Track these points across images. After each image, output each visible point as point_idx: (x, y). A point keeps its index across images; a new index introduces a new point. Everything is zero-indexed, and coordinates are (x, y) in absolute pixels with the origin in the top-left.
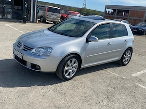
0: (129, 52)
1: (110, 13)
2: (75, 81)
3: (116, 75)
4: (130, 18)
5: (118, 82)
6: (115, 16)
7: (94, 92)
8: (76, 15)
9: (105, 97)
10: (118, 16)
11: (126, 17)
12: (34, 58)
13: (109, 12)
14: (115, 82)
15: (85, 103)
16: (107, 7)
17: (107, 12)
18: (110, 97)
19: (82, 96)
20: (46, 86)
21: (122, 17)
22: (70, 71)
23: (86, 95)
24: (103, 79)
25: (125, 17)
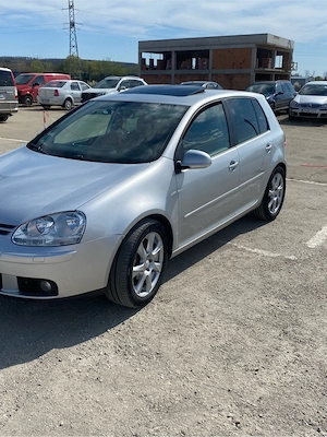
0: (279, 176)
1: (155, 64)
2: (167, 302)
3: (266, 253)
4: (216, 71)
5: (284, 274)
6: (173, 72)
7: (240, 323)
8: (61, 85)
9: (276, 332)
10: (180, 72)
11: (204, 72)
12: (29, 260)
13: (152, 61)
14: (275, 277)
15: (234, 367)
16: (145, 46)
17: (148, 63)
18: (290, 329)
19: (214, 349)
20: (88, 343)
21: (191, 72)
22: (147, 273)
23: (222, 342)
24: (239, 275)
25: (199, 72)
